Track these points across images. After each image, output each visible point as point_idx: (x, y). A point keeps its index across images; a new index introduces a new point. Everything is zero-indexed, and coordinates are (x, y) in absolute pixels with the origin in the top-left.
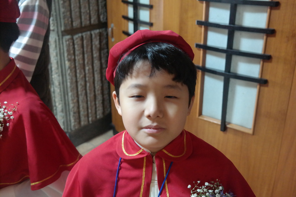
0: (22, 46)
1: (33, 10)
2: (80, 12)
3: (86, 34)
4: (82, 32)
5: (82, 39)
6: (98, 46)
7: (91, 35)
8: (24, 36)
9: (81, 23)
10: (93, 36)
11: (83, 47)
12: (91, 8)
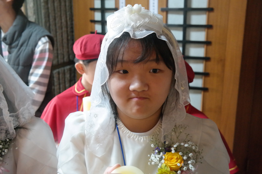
0: (39, 75)
1: (45, 52)
2: (58, 53)
3: (61, 70)
4: (58, 68)
5: (59, 73)
6: (69, 78)
7: (64, 70)
8: (40, 68)
9: (58, 61)
10: (66, 71)
11: (59, 79)
12: (64, 50)
